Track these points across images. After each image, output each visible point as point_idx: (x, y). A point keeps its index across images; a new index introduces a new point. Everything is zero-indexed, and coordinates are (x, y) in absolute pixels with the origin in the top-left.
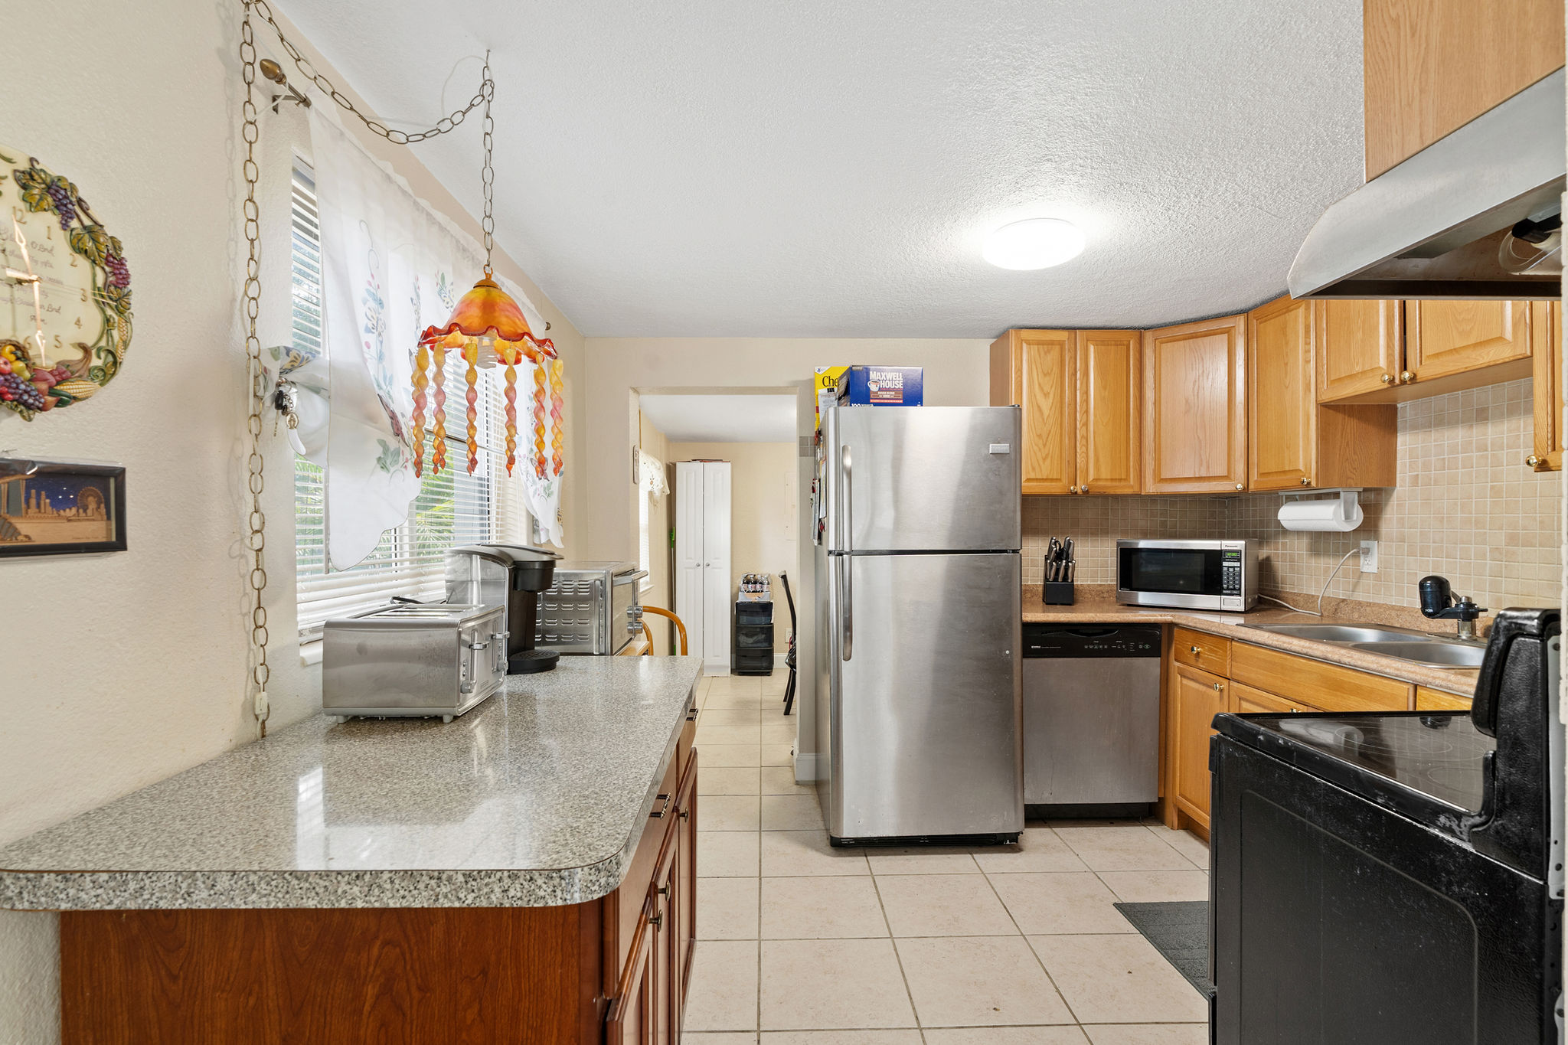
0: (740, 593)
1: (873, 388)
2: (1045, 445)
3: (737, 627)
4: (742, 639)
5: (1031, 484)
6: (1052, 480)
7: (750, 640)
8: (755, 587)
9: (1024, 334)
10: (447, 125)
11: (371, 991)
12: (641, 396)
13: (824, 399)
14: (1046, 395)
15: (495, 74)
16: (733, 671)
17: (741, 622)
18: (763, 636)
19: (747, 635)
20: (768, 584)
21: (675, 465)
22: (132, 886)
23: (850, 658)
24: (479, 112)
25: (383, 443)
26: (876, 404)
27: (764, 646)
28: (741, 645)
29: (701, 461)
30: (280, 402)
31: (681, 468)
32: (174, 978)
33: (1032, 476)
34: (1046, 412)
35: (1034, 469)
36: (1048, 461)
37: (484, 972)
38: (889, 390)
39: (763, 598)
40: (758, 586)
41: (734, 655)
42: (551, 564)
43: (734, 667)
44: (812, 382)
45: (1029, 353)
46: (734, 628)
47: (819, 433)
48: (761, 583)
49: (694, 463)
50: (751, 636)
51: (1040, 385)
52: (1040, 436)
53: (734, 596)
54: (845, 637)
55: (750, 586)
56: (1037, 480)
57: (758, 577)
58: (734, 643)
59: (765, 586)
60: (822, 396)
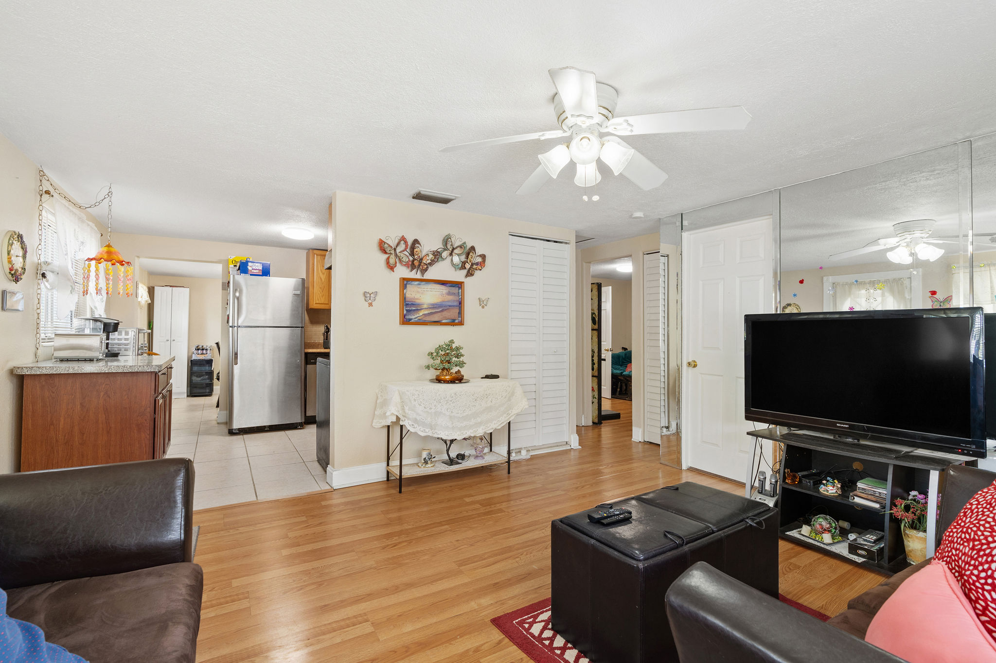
0: (193, 355)
1: (250, 268)
2: (322, 291)
3: (191, 373)
4: (194, 378)
5: (317, 305)
6: (325, 304)
7: (199, 379)
8: (203, 352)
9: (315, 251)
10: (98, 203)
11: (102, 394)
12: (140, 259)
13: (232, 269)
14: (323, 274)
15: (113, 190)
16: (187, 396)
17: (193, 370)
18: (207, 376)
19: (197, 377)
20: (210, 350)
21: (154, 288)
22: (55, 369)
23: (237, 364)
24: (107, 200)
25: (72, 286)
26: (251, 275)
27: (208, 381)
28: (193, 382)
29: (171, 286)
30: (44, 275)
31: (158, 291)
32: (53, 393)
33: (318, 302)
34: (323, 280)
35: (318, 300)
36: (324, 297)
37: (129, 389)
38: (257, 270)
39: (208, 357)
40: (204, 351)
41: (189, 388)
42: (118, 324)
43: (189, 394)
44: (228, 261)
45: (317, 258)
46: (189, 373)
47: (229, 282)
48: (206, 350)
49: (166, 287)
50: (200, 377)
51: (321, 270)
52: (320, 288)
53: (189, 357)
54: (235, 357)
55: (200, 351)
56: (319, 304)
57: (205, 347)
58: (189, 380)
59: (209, 351)
60: (231, 268)
